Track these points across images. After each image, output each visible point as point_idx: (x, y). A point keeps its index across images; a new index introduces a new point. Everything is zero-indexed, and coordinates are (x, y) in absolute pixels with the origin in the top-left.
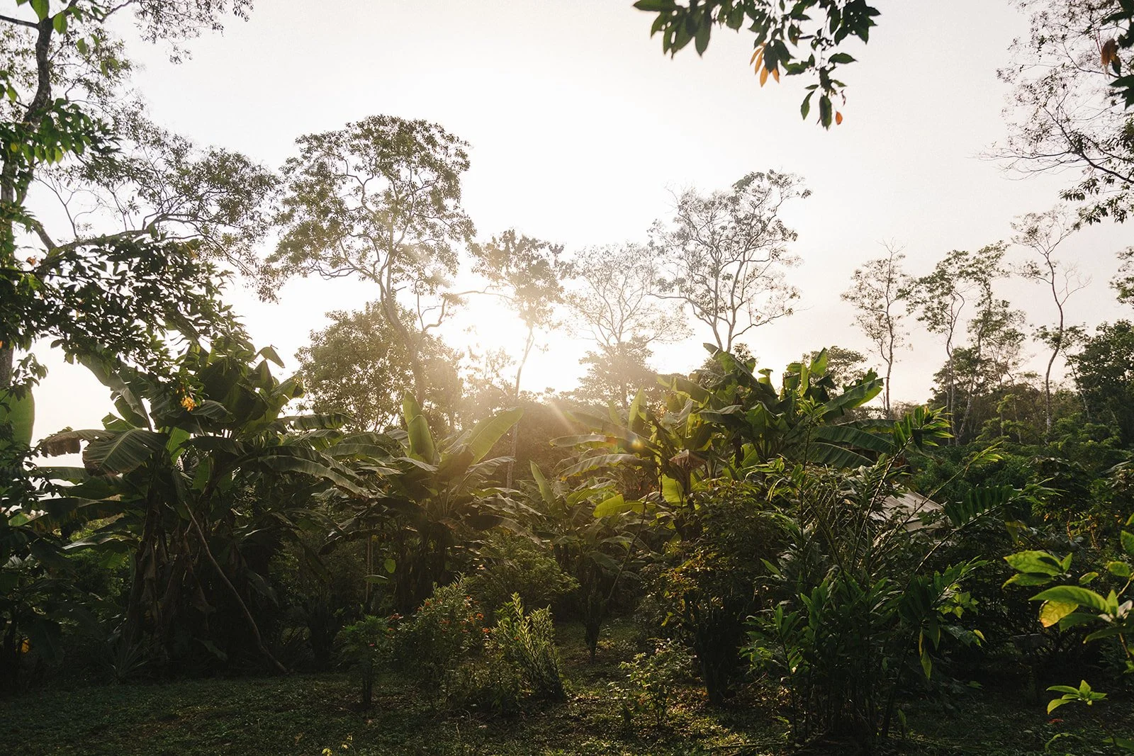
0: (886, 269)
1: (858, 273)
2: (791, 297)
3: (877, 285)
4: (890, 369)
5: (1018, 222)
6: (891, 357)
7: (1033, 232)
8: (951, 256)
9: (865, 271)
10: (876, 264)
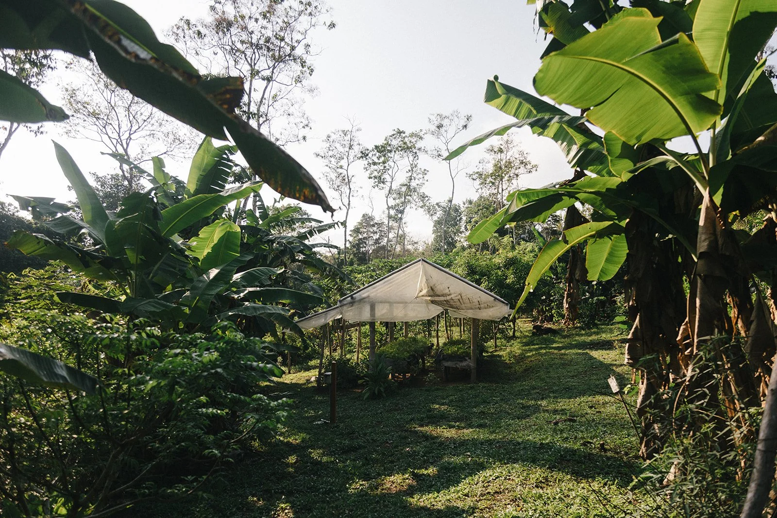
0: (348, 138)
1: (329, 137)
2: (304, 127)
3: (341, 149)
4: (347, 213)
5: (433, 118)
6: (349, 204)
7: (440, 127)
8: (395, 133)
9: (333, 137)
10: (341, 133)
